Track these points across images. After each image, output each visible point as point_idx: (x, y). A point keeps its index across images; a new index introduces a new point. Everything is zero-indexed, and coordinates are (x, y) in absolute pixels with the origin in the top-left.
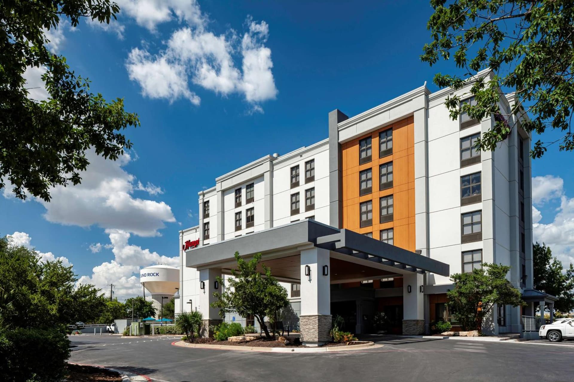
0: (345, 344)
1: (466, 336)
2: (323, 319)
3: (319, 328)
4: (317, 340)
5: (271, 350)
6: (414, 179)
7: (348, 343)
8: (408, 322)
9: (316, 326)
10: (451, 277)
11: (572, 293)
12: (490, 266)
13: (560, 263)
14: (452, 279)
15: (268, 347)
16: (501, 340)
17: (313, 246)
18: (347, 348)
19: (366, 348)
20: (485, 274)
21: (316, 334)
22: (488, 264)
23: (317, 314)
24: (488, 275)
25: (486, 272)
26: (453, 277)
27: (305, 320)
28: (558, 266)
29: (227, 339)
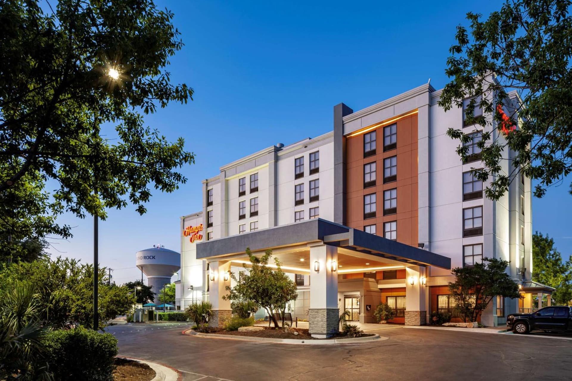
0: (353, 337)
1: (466, 327)
2: (331, 313)
3: (327, 321)
4: (325, 332)
5: (281, 341)
6: (418, 174)
7: (355, 335)
8: (410, 313)
9: (325, 319)
10: (452, 271)
11: (570, 284)
12: (490, 261)
13: (559, 255)
14: (453, 273)
15: (278, 338)
16: (500, 332)
17: (322, 243)
18: (355, 340)
19: (373, 341)
20: (486, 268)
21: (325, 326)
22: (489, 259)
23: (325, 307)
24: (488, 269)
25: (487, 266)
26: (454, 271)
27: (314, 313)
28: (558, 257)
29: (237, 329)
